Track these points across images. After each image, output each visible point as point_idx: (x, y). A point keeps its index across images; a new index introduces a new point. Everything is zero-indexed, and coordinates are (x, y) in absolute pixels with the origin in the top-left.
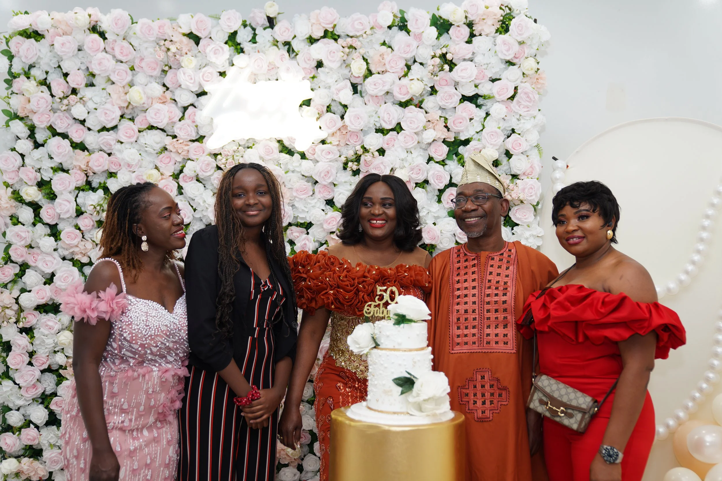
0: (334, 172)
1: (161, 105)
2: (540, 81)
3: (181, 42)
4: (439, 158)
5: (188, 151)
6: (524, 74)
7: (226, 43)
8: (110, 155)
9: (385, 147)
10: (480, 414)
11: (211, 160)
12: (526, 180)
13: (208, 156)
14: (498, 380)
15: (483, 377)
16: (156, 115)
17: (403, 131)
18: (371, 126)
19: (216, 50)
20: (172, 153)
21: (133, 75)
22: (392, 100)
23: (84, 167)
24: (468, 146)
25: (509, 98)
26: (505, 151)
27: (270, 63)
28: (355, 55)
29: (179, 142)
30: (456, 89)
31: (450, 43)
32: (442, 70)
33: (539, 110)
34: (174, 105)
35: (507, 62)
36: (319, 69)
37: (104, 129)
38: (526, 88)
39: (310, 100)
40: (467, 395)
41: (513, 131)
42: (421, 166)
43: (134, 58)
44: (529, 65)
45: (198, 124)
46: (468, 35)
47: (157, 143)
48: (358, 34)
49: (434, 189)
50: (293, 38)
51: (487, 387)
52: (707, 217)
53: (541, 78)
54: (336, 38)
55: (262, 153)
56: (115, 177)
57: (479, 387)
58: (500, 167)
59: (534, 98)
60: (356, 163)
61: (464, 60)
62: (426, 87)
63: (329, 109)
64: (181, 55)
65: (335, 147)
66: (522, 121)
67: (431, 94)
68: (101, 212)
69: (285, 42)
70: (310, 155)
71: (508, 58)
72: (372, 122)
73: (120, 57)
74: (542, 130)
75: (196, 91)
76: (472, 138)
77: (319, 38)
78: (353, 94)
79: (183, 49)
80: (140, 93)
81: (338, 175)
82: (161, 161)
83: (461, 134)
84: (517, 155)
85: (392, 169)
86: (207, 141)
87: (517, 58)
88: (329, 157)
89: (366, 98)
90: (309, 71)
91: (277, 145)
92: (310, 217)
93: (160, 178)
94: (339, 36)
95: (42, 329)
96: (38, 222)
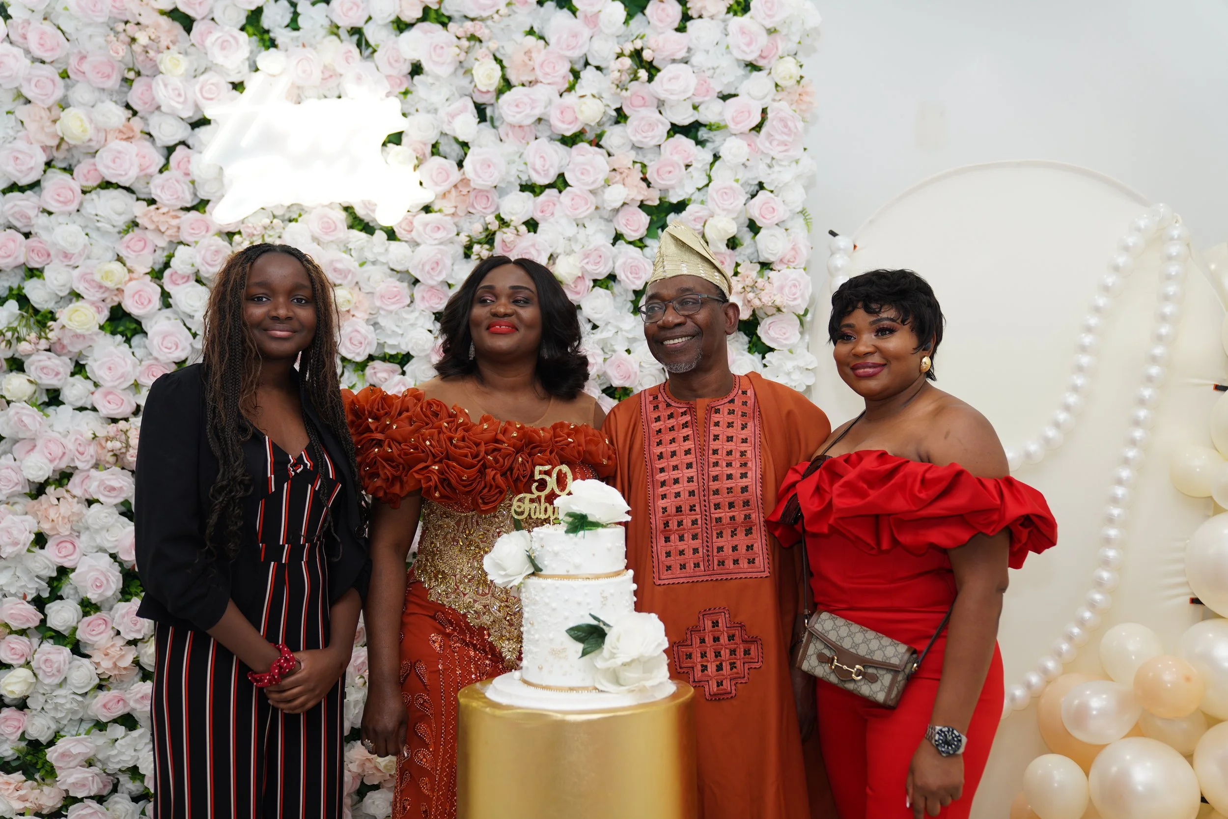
0: (448, 262)
1: (124, 143)
2: (805, 98)
3: (157, 27)
4: (634, 236)
5: (179, 228)
6: (777, 85)
7: (242, 29)
8: (27, 235)
9: (538, 216)
10: (714, 688)
11: (223, 243)
12: (785, 271)
13: (216, 237)
14: (742, 626)
15: (715, 624)
16: (114, 162)
17: (568, 188)
18: (512, 179)
19: (224, 41)
20: (147, 232)
21: (67, 87)
22: (549, 133)
24: (684, 213)
25: (753, 129)
26: (747, 222)
27: (325, 67)
28: (480, 51)
29: (161, 211)
30: (660, 113)
31: (648, 31)
32: (635, 78)
33: (805, 149)
34: (147, 144)
35: (747, 65)
36: (416, 78)
37: (14, 187)
38: (781, 110)
39: (400, 134)
40: (689, 656)
41: (761, 186)
42: (603, 249)
43: (68, 55)
44: (786, 69)
45: (196, 179)
46: (679, 16)
47: (120, 214)
48: (485, 14)
49: (626, 291)
50: (367, 22)
51: (724, 639)
52: (1089, 329)
53: (807, 93)
54: (444, 21)
55: (316, 228)
56: (39, 277)
57: (709, 640)
58: (739, 249)
59: (796, 127)
60: (487, 246)
61: (674, 61)
62: (607, 108)
63: (435, 150)
64: (159, 51)
65: (449, 218)
66: (776, 168)
67: (617, 122)
68: (14, 342)
69: (352, 28)
70: (404, 232)
71: (749, 58)
72: (514, 171)
73: (39, 53)
74: (810, 184)
75: (190, 118)
76: (689, 200)
77: (414, 21)
78: (479, 122)
79: (162, 39)
80: (81, 120)
81: (456, 267)
82: (128, 247)
83: (671, 192)
84: (768, 228)
85: (551, 255)
86: (214, 208)
87: (764, 58)
88: (441, 235)
89: (502, 130)
90: (398, 81)
91: (344, 215)
92: (407, 344)
93: (127, 278)
94: (450, 18)
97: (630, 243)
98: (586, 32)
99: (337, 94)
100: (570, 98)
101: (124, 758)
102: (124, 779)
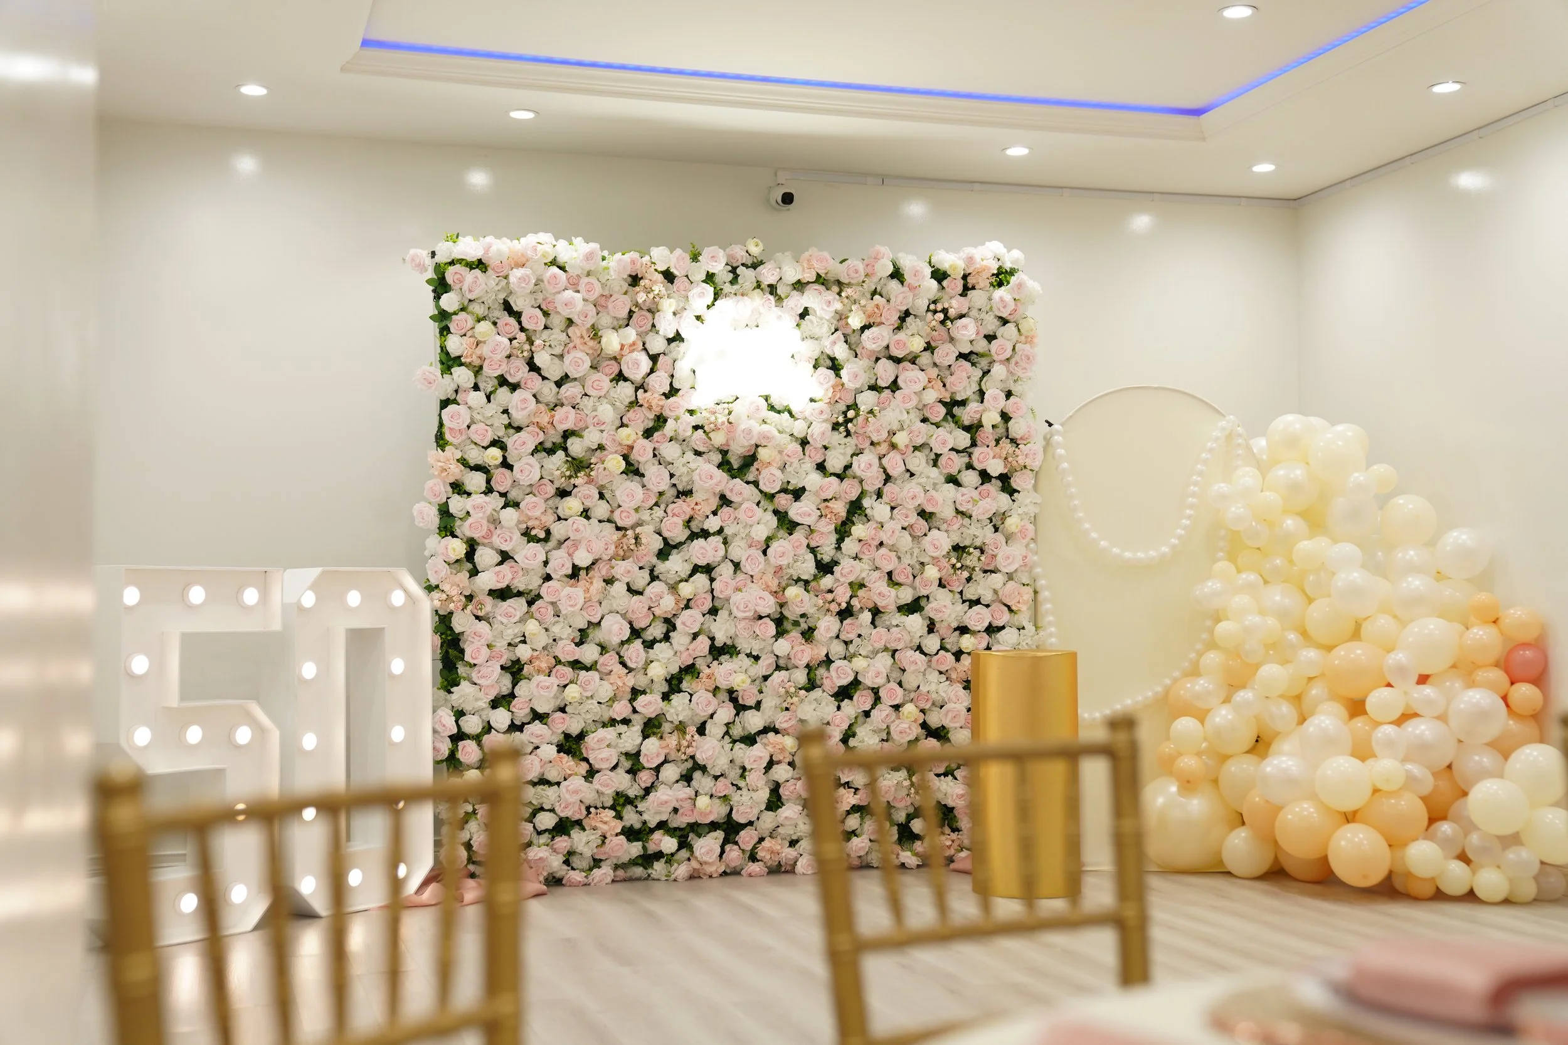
0: (829, 434)
1: (639, 354)
3: (658, 282)
4: (935, 420)
5: (663, 407)
6: (1020, 332)
9: (878, 408)
11: (692, 418)
13: (687, 414)
16: (634, 365)
17: (899, 390)
18: (866, 383)
19: (701, 293)
20: (643, 409)
23: (544, 424)
24: (964, 407)
25: (1008, 359)
27: (753, 309)
29: (654, 396)
30: (954, 346)
31: (944, 295)
34: (645, 354)
35: (1002, 319)
36: (806, 318)
41: (1011, 393)
45: (672, 375)
46: (963, 287)
48: (853, 282)
50: (779, 282)
56: (578, 436)
62: (924, 342)
64: (661, 297)
65: (827, 405)
66: (1020, 383)
67: (925, 350)
69: (769, 285)
70: (799, 413)
71: (1003, 315)
72: (867, 378)
76: (968, 399)
77: (808, 283)
82: (630, 418)
83: (959, 394)
84: (1016, 418)
85: (890, 431)
87: (1012, 316)
90: (795, 319)
91: (765, 402)
92: (800, 483)
93: (635, 438)
95: (499, 618)
96: (489, 490)
97: (932, 424)
98: (910, 295)
99: (755, 324)
100: (901, 335)
101: (627, 745)
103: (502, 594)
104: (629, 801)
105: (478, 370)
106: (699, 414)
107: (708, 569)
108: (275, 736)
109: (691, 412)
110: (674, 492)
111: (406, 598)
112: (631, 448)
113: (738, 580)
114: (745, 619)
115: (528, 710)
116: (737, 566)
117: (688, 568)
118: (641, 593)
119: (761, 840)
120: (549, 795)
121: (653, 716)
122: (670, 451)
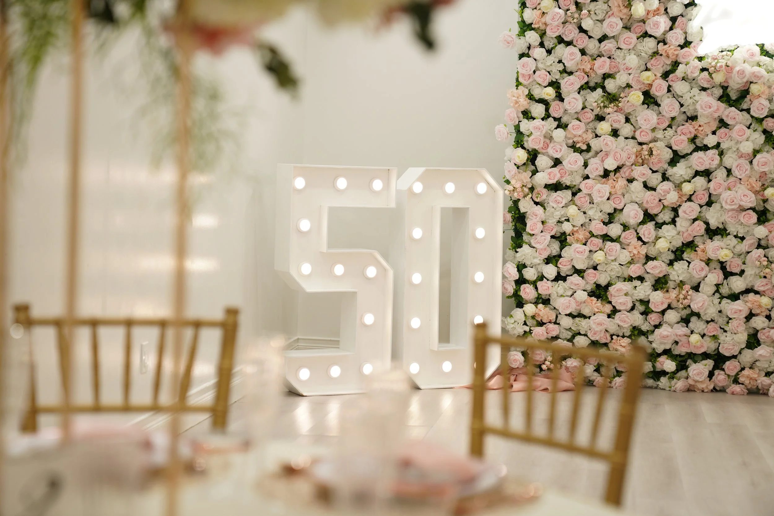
1: (658, 16)
5: (677, 55)
8: (610, 58)
11: (699, 63)
13: (695, 60)
16: (654, 26)
20: (662, 57)
23: (587, 70)
29: (670, 47)
34: (665, 16)
37: (605, 38)
45: (688, 32)
47: (650, 49)
55: (746, 55)
56: (612, 78)
80: (641, 7)
82: (652, 64)
86: (695, 45)
91: (758, 49)
93: (653, 79)
95: (551, 204)
96: (547, 116)
101: (640, 294)
102: (638, 304)
103: (556, 187)
104: (642, 333)
105: (543, 34)
106: (706, 60)
107: (707, 174)
108: (391, 273)
109: (700, 59)
110: (684, 117)
111: (487, 188)
112: (651, 85)
113: (729, 181)
114: (733, 210)
115: (570, 267)
116: (729, 172)
117: (691, 172)
118: (654, 190)
119: (743, 369)
120: (583, 325)
121: (661, 275)
122: (680, 87)
